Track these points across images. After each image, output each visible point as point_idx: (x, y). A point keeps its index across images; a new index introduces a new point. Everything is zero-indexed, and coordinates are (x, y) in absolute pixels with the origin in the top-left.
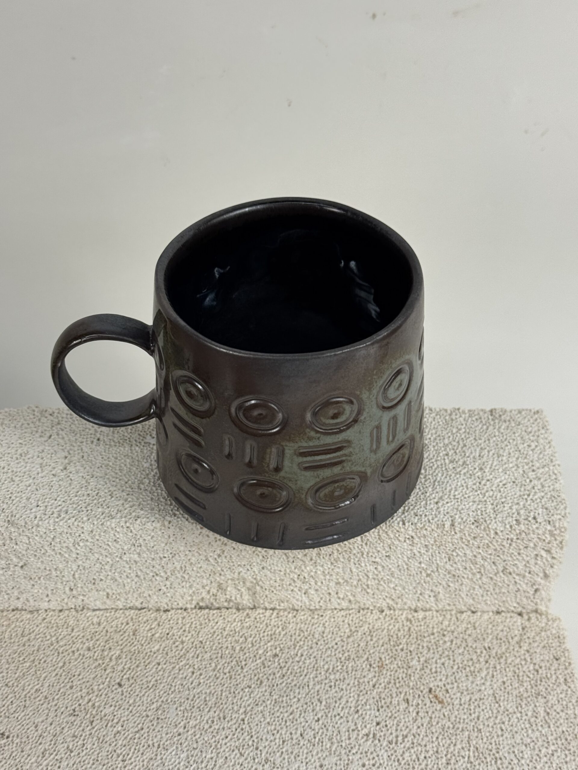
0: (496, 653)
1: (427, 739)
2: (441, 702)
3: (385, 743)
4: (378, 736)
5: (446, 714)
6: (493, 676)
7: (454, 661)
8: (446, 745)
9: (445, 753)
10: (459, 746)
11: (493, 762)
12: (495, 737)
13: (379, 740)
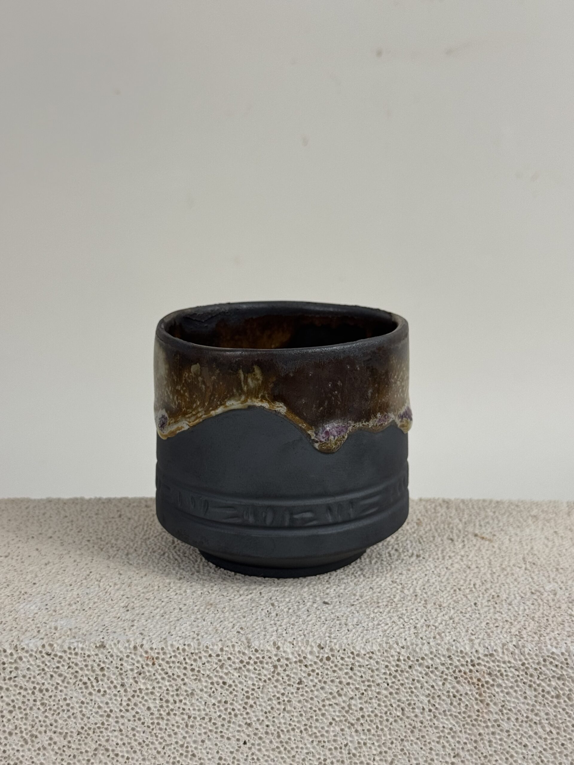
0: (544, 518)
1: (477, 558)
2: (490, 541)
3: (431, 559)
4: (422, 556)
5: (496, 546)
6: (543, 529)
7: (499, 521)
8: (499, 561)
9: (498, 565)
10: (513, 562)
11: (554, 570)
12: (553, 558)
13: (424, 558)
